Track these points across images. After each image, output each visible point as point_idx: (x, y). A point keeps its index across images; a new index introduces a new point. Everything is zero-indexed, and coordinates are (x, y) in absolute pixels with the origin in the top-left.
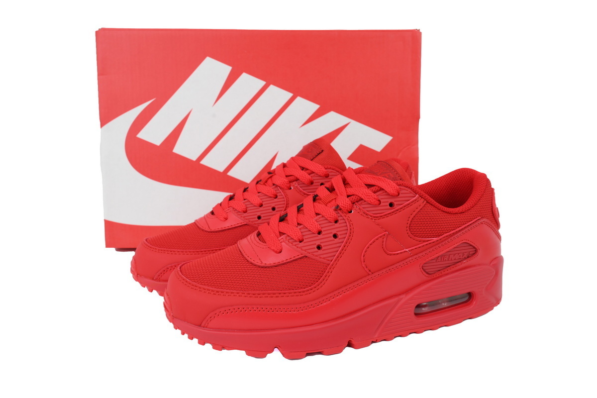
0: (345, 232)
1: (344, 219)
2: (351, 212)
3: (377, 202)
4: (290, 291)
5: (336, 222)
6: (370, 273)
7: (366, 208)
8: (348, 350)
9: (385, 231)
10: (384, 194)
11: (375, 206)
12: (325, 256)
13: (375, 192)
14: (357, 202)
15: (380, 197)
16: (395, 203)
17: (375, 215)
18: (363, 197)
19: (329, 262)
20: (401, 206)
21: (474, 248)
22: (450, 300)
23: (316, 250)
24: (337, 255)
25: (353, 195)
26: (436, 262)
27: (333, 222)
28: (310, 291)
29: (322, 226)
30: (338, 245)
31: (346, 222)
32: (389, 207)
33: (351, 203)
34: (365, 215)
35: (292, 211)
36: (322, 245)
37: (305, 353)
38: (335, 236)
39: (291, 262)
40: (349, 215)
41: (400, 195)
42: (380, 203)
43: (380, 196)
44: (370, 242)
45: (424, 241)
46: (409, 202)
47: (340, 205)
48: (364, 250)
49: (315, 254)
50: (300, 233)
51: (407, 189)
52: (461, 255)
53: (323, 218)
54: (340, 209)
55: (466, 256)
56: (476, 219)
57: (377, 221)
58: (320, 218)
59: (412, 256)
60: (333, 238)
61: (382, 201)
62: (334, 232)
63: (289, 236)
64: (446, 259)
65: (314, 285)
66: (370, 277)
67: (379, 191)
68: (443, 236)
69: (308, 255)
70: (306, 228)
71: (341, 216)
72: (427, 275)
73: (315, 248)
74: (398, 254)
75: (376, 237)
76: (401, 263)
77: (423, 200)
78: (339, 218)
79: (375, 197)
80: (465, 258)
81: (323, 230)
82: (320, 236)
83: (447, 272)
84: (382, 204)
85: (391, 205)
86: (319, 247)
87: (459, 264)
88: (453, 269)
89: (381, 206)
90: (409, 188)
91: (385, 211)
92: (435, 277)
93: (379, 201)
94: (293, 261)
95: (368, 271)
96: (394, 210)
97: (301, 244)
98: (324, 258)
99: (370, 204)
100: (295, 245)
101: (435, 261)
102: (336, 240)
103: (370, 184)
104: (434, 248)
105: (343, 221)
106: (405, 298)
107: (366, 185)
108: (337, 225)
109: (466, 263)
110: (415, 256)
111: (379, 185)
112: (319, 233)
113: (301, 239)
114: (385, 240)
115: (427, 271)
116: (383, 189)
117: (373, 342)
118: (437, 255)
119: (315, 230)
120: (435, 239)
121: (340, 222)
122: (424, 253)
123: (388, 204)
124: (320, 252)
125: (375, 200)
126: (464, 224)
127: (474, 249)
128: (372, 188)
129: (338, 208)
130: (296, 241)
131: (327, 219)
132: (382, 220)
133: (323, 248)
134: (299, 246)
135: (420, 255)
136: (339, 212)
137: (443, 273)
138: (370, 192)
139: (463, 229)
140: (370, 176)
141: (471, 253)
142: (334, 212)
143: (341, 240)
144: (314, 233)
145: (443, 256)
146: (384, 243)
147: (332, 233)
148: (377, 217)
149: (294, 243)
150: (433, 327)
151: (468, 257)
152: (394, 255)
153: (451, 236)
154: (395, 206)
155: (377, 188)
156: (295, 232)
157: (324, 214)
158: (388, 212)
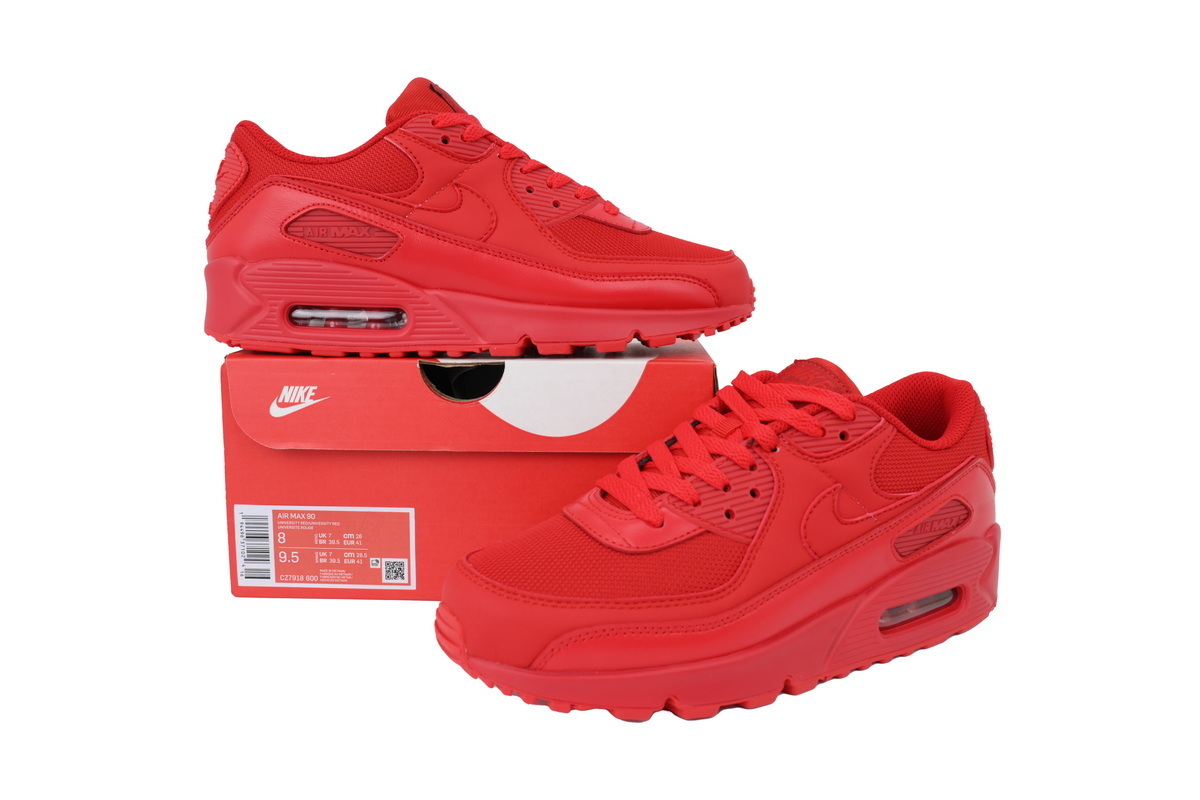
0: (770, 485)
1: (765, 463)
2: (775, 450)
3: (820, 432)
4: (687, 595)
5: (753, 467)
6: (816, 557)
7: (801, 442)
8: (783, 698)
9: (836, 483)
10: (830, 417)
11: (815, 438)
12: (741, 529)
13: (813, 415)
14: (784, 432)
15: (824, 423)
16: (850, 433)
17: (817, 455)
18: (793, 424)
19: (749, 540)
20: (860, 438)
21: (967, 508)
22: (921, 603)
23: (725, 518)
24: (761, 527)
25: (774, 421)
26: (914, 534)
27: (748, 468)
28: (722, 594)
29: (731, 475)
30: (761, 509)
31: (769, 469)
32: (839, 440)
33: (774, 434)
34: (800, 455)
35: (659, 452)
36: (734, 509)
37: (718, 706)
38: (754, 493)
39: (683, 542)
40: (772, 455)
41: (858, 419)
42: (824, 434)
43: (822, 420)
44: (813, 503)
45: (898, 499)
46: (872, 430)
47: (757, 438)
48: (805, 518)
49: (723, 526)
50: (694, 490)
51: (866, 408)
52: (948, 521)
53: (729, 463)
54: (758, 445)
55: (954, 523)
56: (968, 460)
57: (821, 465)
58: (723, 462)
59: (880, 525)
60: (750, 497)
61: (827, 429)
62: (752, 485)
63: (673, 496)
64: (928, 528)
65: (729, 583)
66: (815, 565)
67: (821, 412)
68: (925, 489)
69: (711, 528)
70: (702, 480)
71: (760, 458)
72: (899, 558)
73: (722, 516)
74: (857, 522)
75: (822, 494)
76: (863, 539)
77: (891, 427)
78: (758, 462)
79: (816, 422)
80: (954, 528)
81: (731, 483)
82: (729, 495)
83: (927, 552)
84: (828, 435)
85: (843, 436)
86: (729, 514)
87: (946, 537)
88: (937, 547)
89: (828, 439)
90: (869, 406)
91: (833, 447)
92: (911, 560)
93: (823, 429)
94: (689, 539)
95: (812, 554)
96: (848, 445)
97: (698, 510)
98: (740, 534)
99: (807, 435)
100: (687, 512)
101: (912, 533)
102: (757, 501)
103: (798, 399)
104: (911, 511)
105: (765, 467)
106: (865, 601)
107: (791, 402)
108: (755, 474)
109: (955, 536)
110: (885, 526)
111: (819, 402)
112: (726, 488)
113: (696, 500)
114: (836, 498)
115: (900, 550)
116: (826, 409)
117: (821, 681)
118: (917, 522)
119: (720, 485)
120: (913, 494)
121: (759, 468)
122: (896, 521)
123: (838, 434)
124: (732, 522)
125: (817, 428)
126: (952, 468)
127: (966, 511)
128: (807, 407)
129: (753, 444)
130: (687, 505)
131: (736, 464)
132: (829, 464)
133: (737, 515)
134: (695, 512)
135: (892, 523)
136: (756, 450)
137: (923, 554)
138: (805, 414)
139: (952, 477)
140: (795, 386)
141: (962, 518)
142: (747, 451)
143: (765, 501)
144: (717, 490)
145: (923, 525)
146: (836, 503)
147: (747, 488)
148: (821, 458)
149: (686, 509)
150: (905, 652)
151: (958, 525)
152: (852, 523)
153: (936, 488)
154: (850, 438)
155: (816, 408)
156: (686, 488)
157: (730, 454)
158: (841, 449)
